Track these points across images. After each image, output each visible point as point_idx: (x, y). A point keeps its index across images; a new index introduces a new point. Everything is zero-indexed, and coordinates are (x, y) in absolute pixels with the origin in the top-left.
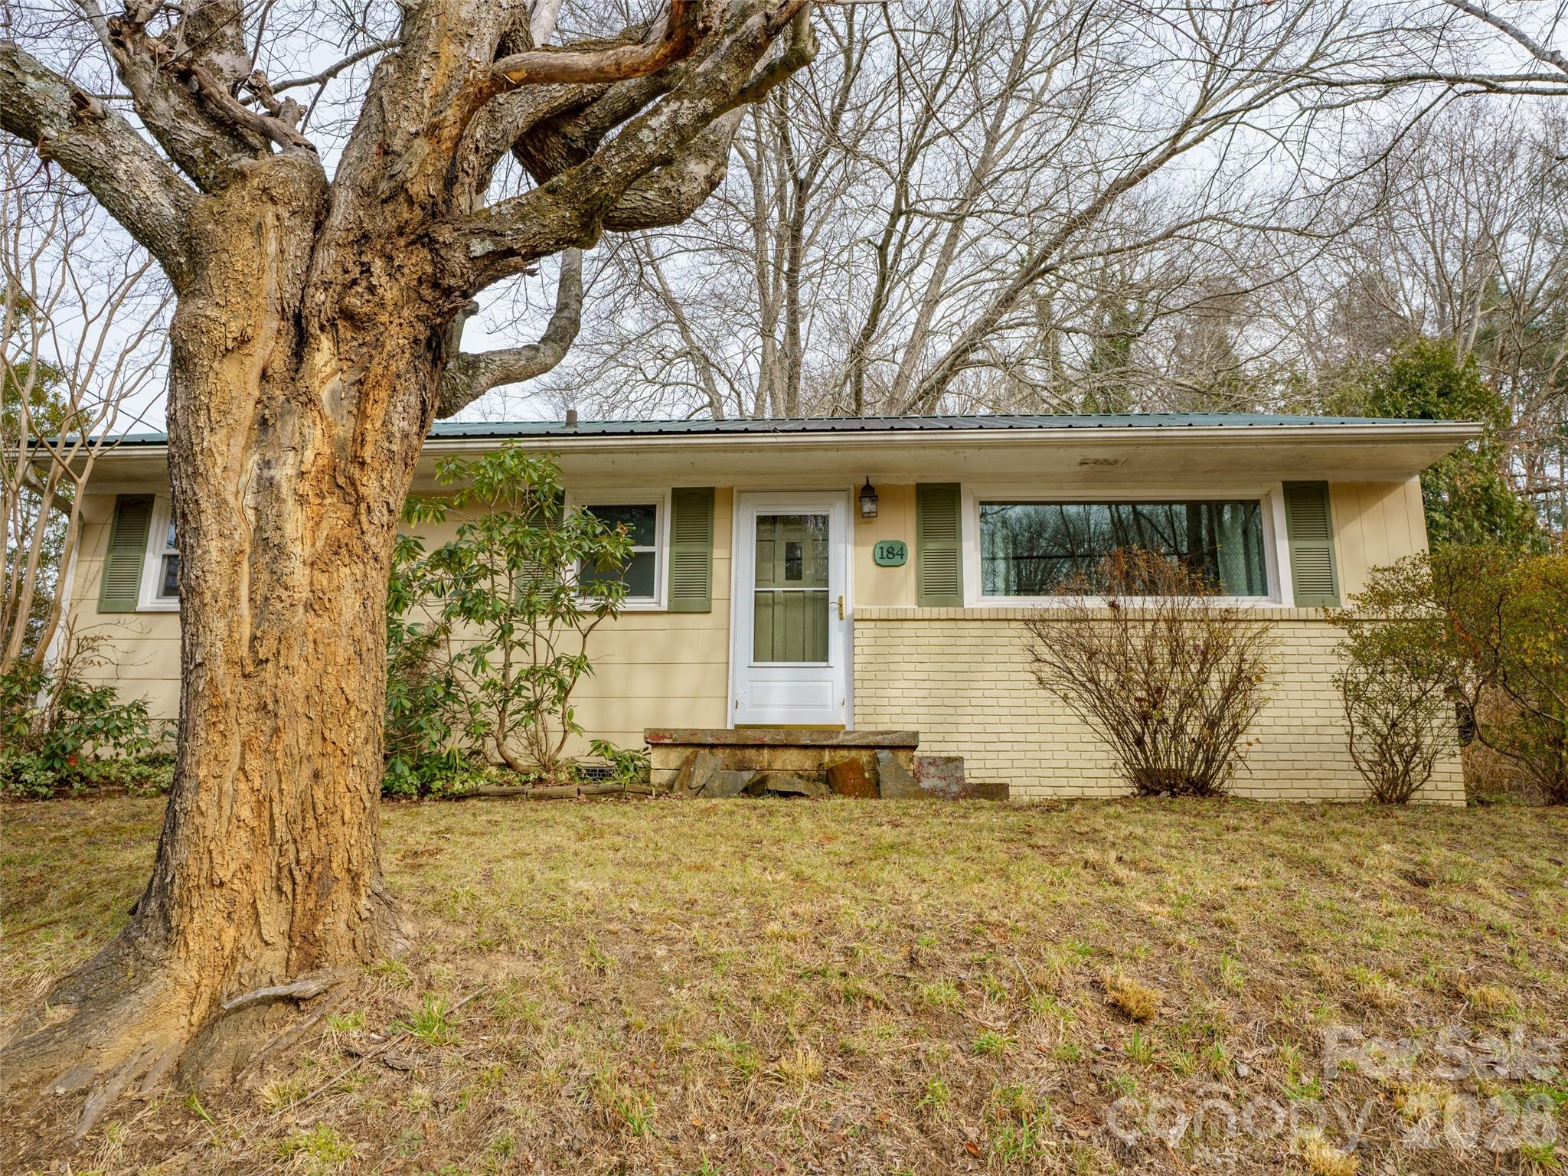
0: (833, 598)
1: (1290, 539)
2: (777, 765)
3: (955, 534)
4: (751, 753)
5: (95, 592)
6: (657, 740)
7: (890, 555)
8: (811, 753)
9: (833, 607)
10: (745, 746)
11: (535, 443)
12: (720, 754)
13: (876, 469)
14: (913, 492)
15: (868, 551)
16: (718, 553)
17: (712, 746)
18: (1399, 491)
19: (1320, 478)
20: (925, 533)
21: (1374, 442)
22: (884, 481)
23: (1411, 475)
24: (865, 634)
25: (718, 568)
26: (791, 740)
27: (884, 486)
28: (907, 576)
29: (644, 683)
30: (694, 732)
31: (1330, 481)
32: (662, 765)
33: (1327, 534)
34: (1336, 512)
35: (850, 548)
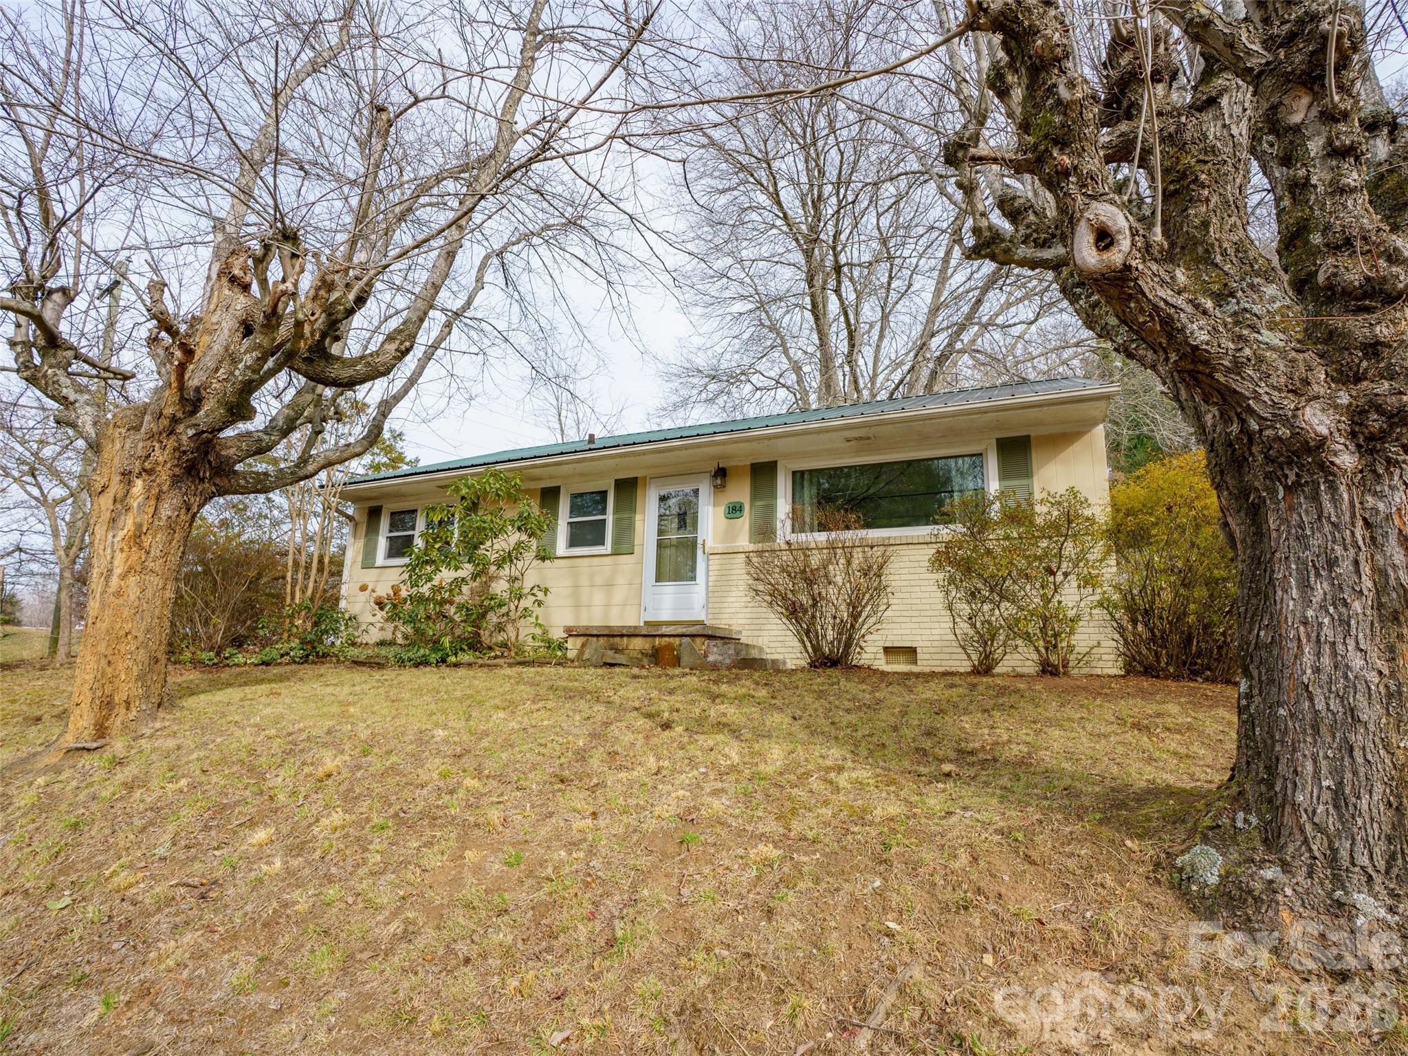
0: (700, 541)
1: (1000, 480)
2: (631, 647)
3: (773, 495)
4: (617, 640)
5: (360, 558)
6: (571, 632)
7: (735, 511)
8: (649, 639)
9: (699, 546)
10: (614, 636)
11: (528, 463)
12: (602, 640)
13: (723, 457)
14: (748, 470)
15: (722, 510)
16: (638, 517)
17: (598, 636)
18: (1086, 437)
19: (1025, 433)
20: (754, 496)
21: (1040, 406)
22: (732, 464)
23: (1096, 424)
24: (715, 562)
25: (638, 525)
26: (637, 632)
27: (733, 467)
28: (744, 523)
29: (598, 598)
30: (587, 628)
31: (1032, 435)
32: (573, 646)
33: (1028, 474)
34: (1036, 457)
35: (711, 509)
